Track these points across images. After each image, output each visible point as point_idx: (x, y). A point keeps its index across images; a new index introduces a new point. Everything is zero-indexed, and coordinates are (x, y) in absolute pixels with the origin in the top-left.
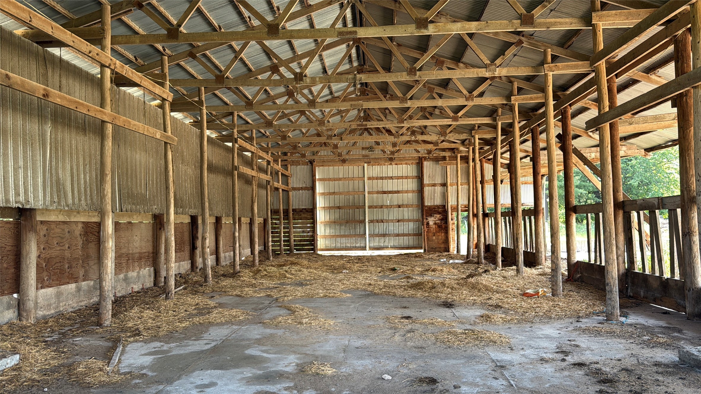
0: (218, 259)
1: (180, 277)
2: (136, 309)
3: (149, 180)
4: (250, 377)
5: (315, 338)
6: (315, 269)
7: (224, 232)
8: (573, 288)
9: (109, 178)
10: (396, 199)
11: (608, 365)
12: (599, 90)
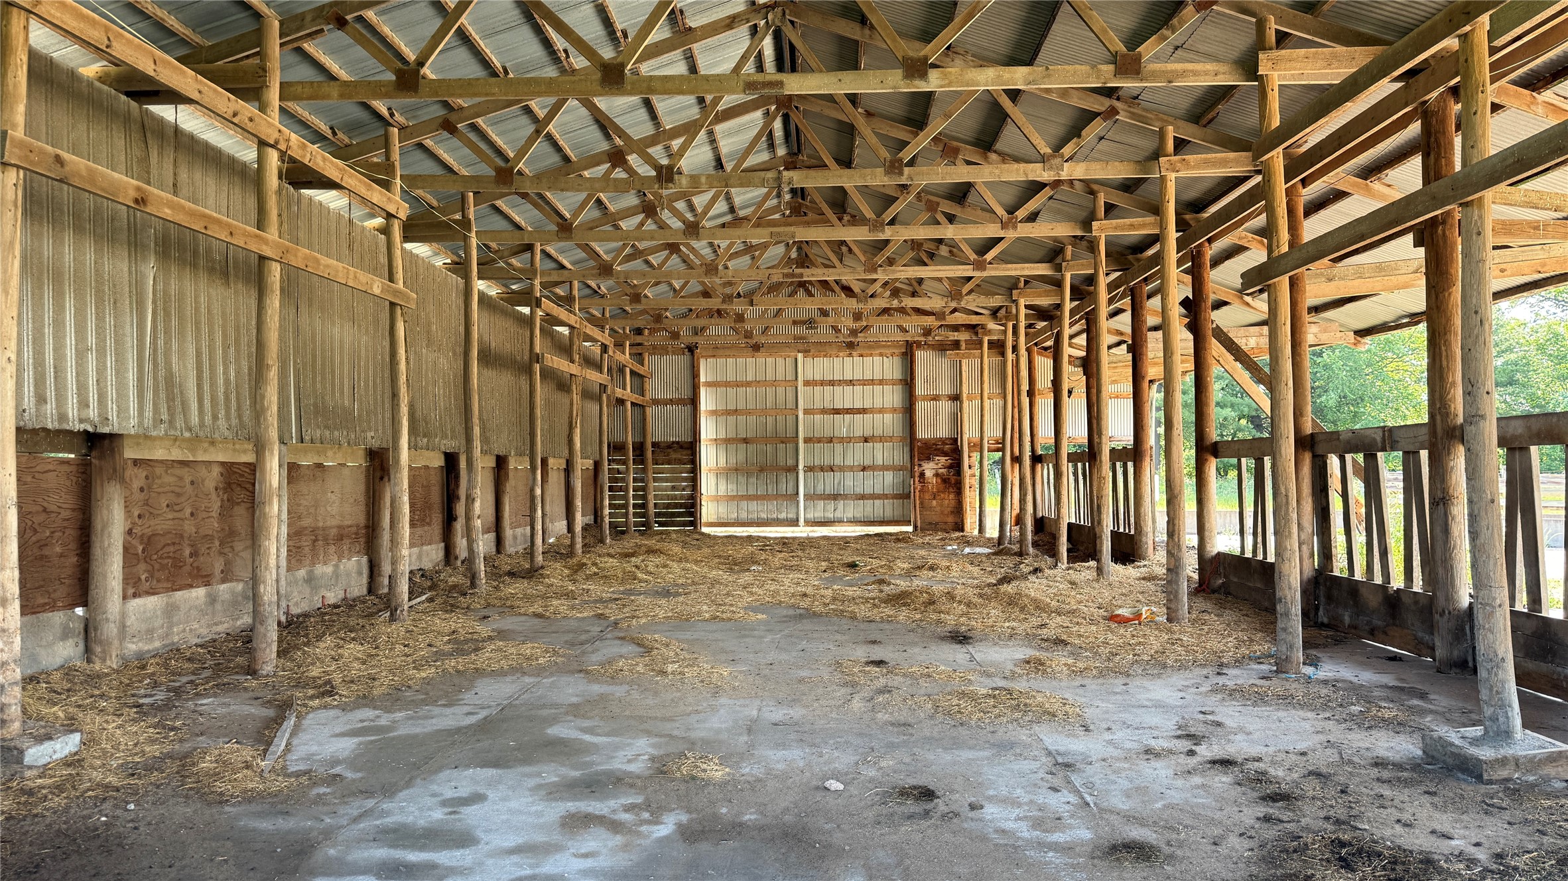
0: (499, 542)
1: (423, 576)
2: (329, 641)
3: (359, 378)
4: (554, 784)
5: (690, 705)
6: (696, 562)
7: (514, 486)
8: (1209, 606)
9: (273, 374)
10: (860, 425)
11: (1280, 764)
12: (1270, 210)
